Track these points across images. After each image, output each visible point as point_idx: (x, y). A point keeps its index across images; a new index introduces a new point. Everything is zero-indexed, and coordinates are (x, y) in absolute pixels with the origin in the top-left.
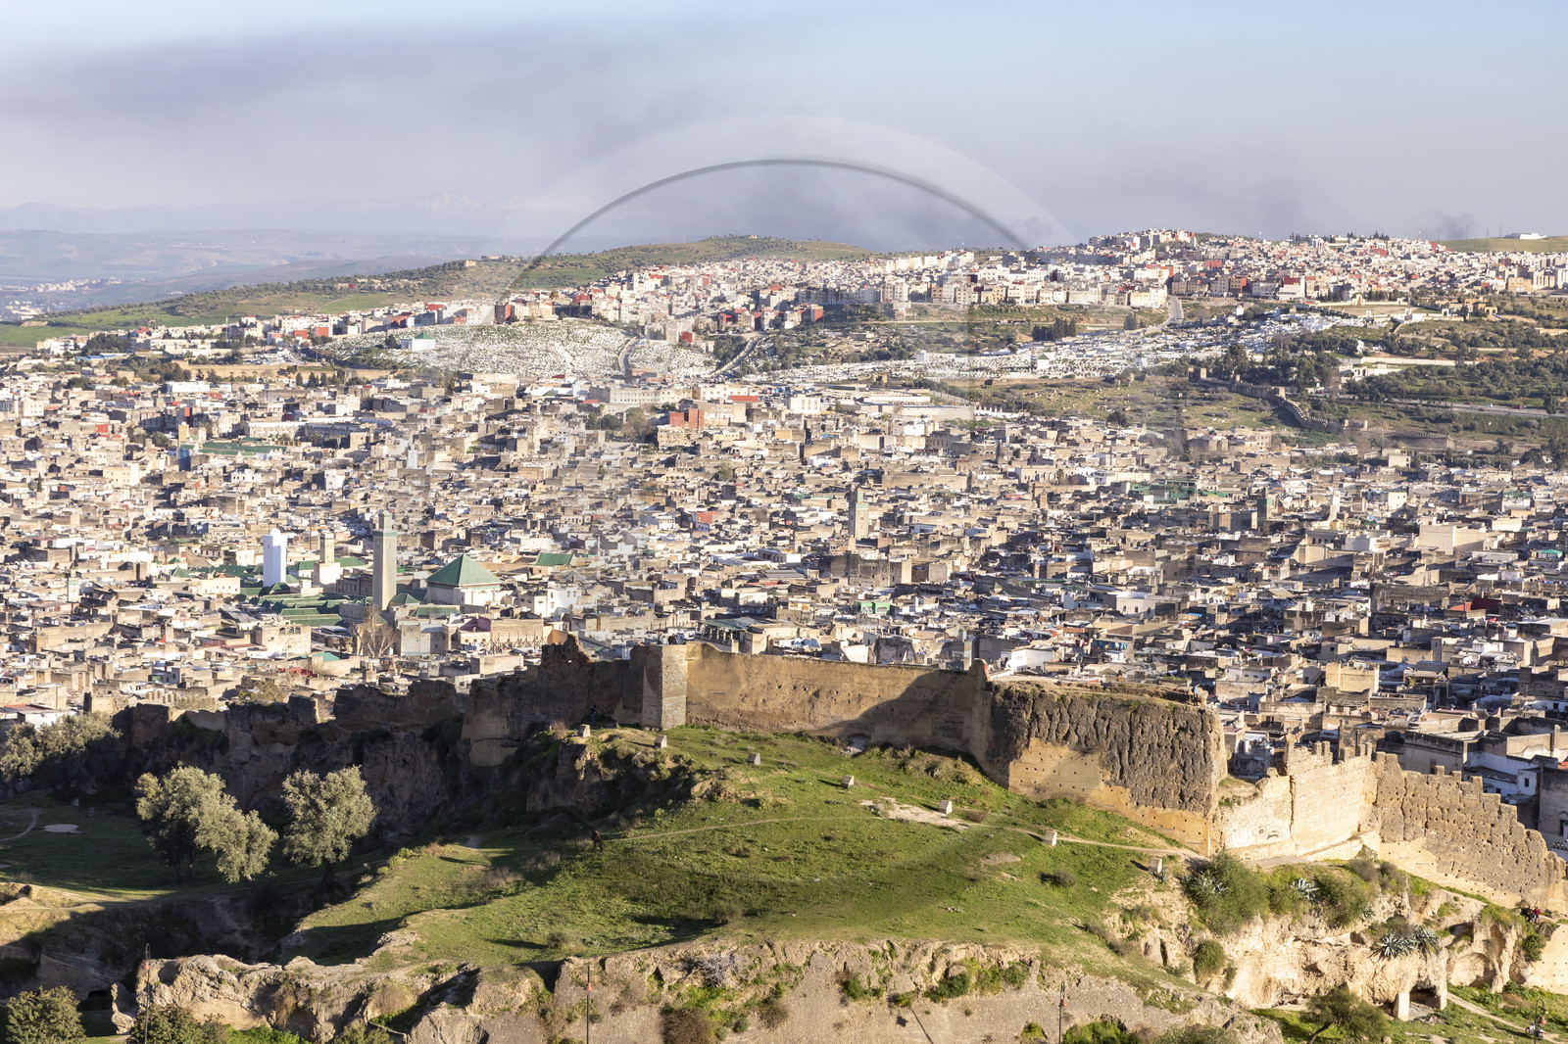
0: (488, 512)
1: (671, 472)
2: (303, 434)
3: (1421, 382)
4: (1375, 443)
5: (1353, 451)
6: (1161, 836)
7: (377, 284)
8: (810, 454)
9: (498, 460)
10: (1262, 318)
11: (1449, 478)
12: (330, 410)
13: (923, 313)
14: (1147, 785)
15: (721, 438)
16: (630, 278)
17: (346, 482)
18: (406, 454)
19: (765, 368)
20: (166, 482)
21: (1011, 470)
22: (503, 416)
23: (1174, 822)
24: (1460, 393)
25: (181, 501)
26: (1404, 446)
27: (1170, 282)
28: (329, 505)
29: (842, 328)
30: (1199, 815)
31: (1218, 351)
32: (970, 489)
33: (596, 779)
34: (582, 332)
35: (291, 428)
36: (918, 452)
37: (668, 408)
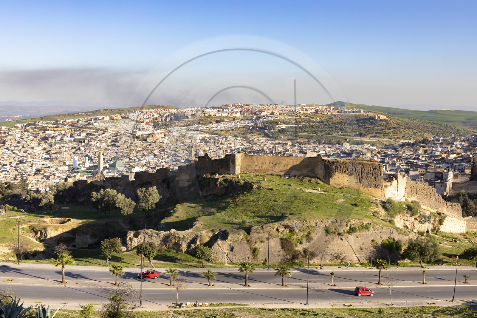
0: (115, 155)
1: (151, 146)
2: (75, 140)
3: (292, 129)
4: (285, 140)
5: (281, 142)
6: (371, 195)
7: (83, 114)
8: (178, 143)
9: (116, 145)
10: (260, 118)
11: (300, 146)
12: (80, 136)
13: (194, 118)
14: (366, 183)
15: (160, 140)
16: (135, 112)
17: (85, 149)
18: (97, 143)
19: (165, 128)
20: (47, 150)
21: (217, 146)
22: (116, 136)
23: (373, 191)
24: (299, 131)
25: (51, 153)
26: (290, 141)
27: (240, 112)
28: (82, 154)
29: (178, 121)
30: (380, 190)
31: (252, 124)
32: (210, 149)
33: (222, 186)
34: (127, 122)
35: (72, 139)
36: (199, 142)
37: (148, 135)
